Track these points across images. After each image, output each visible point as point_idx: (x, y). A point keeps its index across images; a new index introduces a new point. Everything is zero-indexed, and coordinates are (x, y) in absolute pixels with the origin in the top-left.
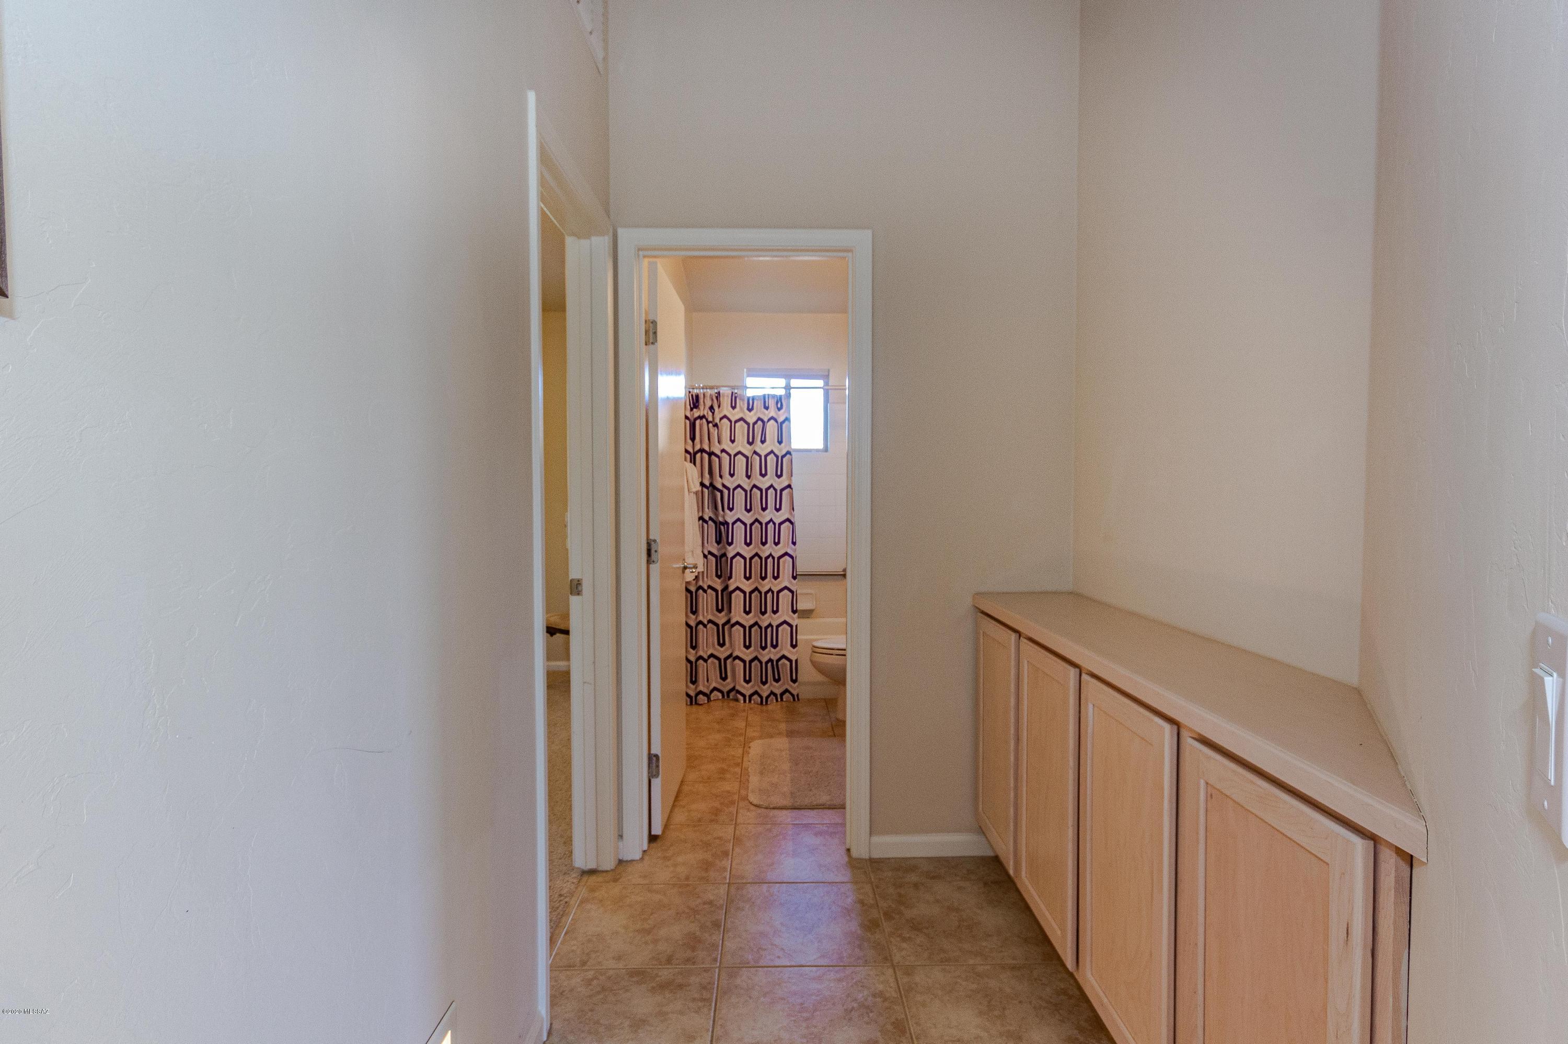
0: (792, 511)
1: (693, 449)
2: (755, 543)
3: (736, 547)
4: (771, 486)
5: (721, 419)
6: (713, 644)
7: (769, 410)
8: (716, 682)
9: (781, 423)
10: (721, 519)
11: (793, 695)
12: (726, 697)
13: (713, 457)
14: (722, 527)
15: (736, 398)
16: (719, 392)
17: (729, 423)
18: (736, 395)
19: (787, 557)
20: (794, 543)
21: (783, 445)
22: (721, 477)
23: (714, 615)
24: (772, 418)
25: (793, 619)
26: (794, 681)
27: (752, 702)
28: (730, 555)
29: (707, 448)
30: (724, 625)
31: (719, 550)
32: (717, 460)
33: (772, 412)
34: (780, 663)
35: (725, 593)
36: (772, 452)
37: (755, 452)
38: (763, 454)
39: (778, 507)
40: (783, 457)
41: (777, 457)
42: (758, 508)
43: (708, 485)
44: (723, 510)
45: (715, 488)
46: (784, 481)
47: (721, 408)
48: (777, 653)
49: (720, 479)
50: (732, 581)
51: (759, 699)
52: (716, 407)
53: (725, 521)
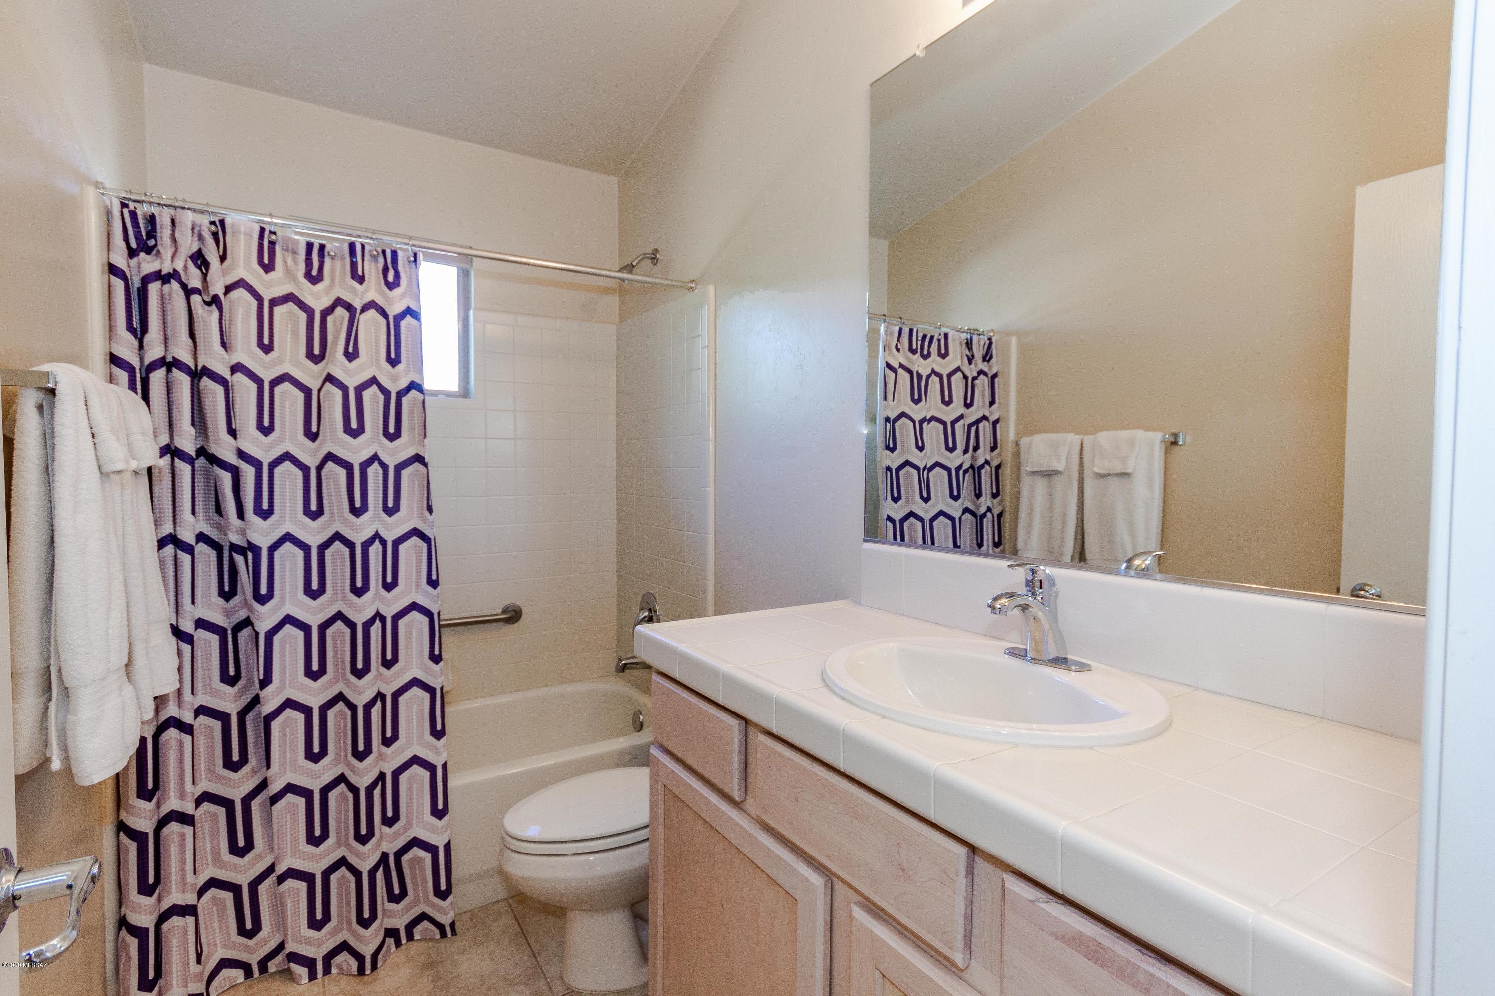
0: (427, 513)
1: (141, 359)
2: (335, 590)
3: (282, 603)
4: (375, 458)
5: (229, 289)
6: (216, 854)
7: (365, 284)
8: (227, 945)
9: (395, 317)
10: (235, 538)
11: (440, 927)
12: (256, 974)
13: (206, 381)
14: (239, 559)
15: (272, 243)
16: (222, 222)
17: (254, 303)
18: (273, 237)
19: (415, 615)
20: (433, 584)
21: (400, 367)
22: (233, 433)
23: (214, 777)
24: (371, 305)
25: (436, 751)
26: (442, 895)
27: (334, 970)
28: (263, 626)
29: (186, 357)
30: (247, 801)
31: (228, 614)
32: (219, 390)
33: (372, 290)
34: (405, 858)
35: (249, 719)
36: (373, 381)
37: (330, 378)
38: (352, 384)
39: (390, 504)
40: (400, 394)
41: (386, 392)
42: (341, 509)
43: (194, 454)
44: (241, 515)
45: (214, 460)
46: (402, 449)
47: (226, 263)
48: (397, 835)
49: (229, 439)
50: (269, 689)
51: (354, 964)
52: (212, 255)
53: (249, 542)
